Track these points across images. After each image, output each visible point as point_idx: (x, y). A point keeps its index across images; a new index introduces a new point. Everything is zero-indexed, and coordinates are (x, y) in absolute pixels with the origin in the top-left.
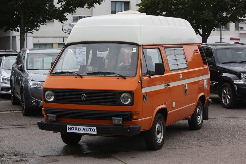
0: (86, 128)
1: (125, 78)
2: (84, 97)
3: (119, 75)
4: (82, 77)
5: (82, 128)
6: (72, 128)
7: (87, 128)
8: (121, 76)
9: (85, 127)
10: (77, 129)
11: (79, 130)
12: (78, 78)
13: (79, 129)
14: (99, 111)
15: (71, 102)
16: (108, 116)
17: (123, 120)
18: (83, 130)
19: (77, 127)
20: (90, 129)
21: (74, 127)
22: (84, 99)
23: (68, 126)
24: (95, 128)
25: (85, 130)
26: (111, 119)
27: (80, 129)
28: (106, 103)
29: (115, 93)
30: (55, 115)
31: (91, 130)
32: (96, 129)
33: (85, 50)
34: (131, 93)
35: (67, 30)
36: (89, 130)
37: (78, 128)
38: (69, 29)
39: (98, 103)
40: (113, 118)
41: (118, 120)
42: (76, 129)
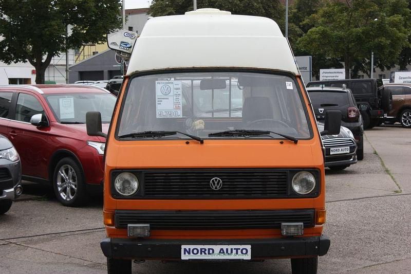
0: (227, 249)
1: (296, 142)
2: (216, 183)
3: (281, 135)
4: (202, 142)
5: (217, 248)
6: (193, 250)
7: (230, 247)
8: (287, 138)
9: (225, 247)
10: (207, 252)
11: (209, 253)
12: (195, 145)
13: (211, 251)
14: (248, 210)
16: (272, 221)
17: (306, 228)
18: (220, 252)
19: (207, 247)
20: (237, 250)
21: (199, 247)
22: (216, 188)
23: (183, 247)
24: (249, 247)
25: (223, 252)
26: (279, 227)
27: (213, 252)
28: (264, 195)
29: (285, 173)
30: (148, 225)
31: (239, 251)
32: (251, 249)
33: (177, 87)
34: (316, 171)
35: (119, 44)
36: (234, 251)
37: (209, 249)
38: (122, 42)
39: (248, 194)
40: (283, 224)
41: (294, 228)
42: (203, 251)
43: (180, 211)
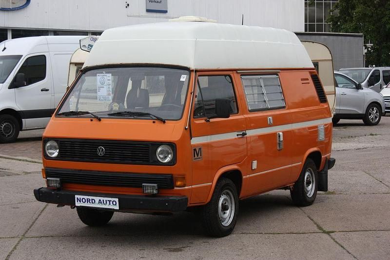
0: (103, 200)
1: (164, 122)
2: (101, 150)
3: (155, 116)
4: (100, 120)
5: (97, 199)
6: (82, 199)
7: (105, 199)
8: (158, 119)
9: (102, 199)
10: (91, 201)
11: (92, 203)
12: (95, 121)
13: (93, 201)
14: (124, 173)
15: (82, 158)
16: (136, 181)
17: (159, 189)
18: (99, 202)
19: (91, 198)
20: (110, 201)
21: (86, 197)
22: (101, 154)
23: (76, 196)
24: (117, 200)
25: (101, 203)
26: (141, 187)
27: (95, 202)
28: (133, 161)
29: (148, 145)
30: (58, 179)
31: (111, 202)
32: (119, 201)
33: (109, 78)
34: (172, 145)
35: (87, 46)
36: (108, 202)
37: (92, 199)
38: (89, 45)
39: (123, 160)
40: (143, 184)
41: (150, 188)
42: (88, 201)
43: (81, 170)
